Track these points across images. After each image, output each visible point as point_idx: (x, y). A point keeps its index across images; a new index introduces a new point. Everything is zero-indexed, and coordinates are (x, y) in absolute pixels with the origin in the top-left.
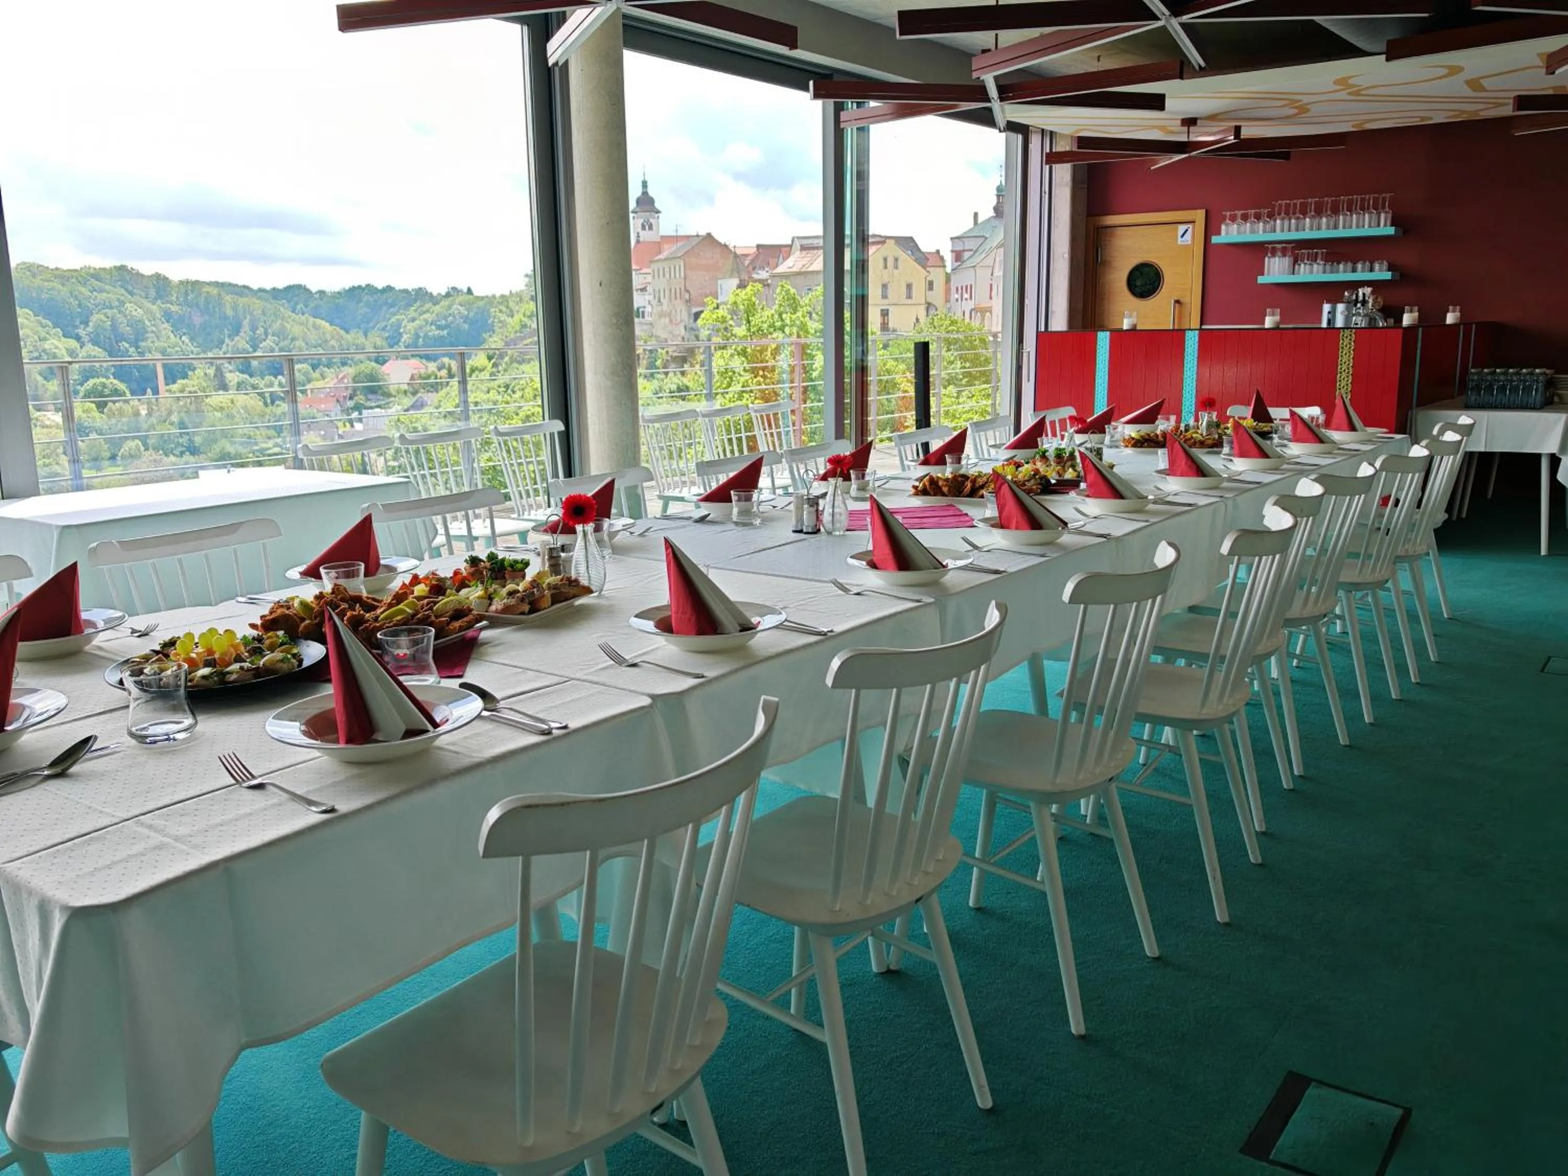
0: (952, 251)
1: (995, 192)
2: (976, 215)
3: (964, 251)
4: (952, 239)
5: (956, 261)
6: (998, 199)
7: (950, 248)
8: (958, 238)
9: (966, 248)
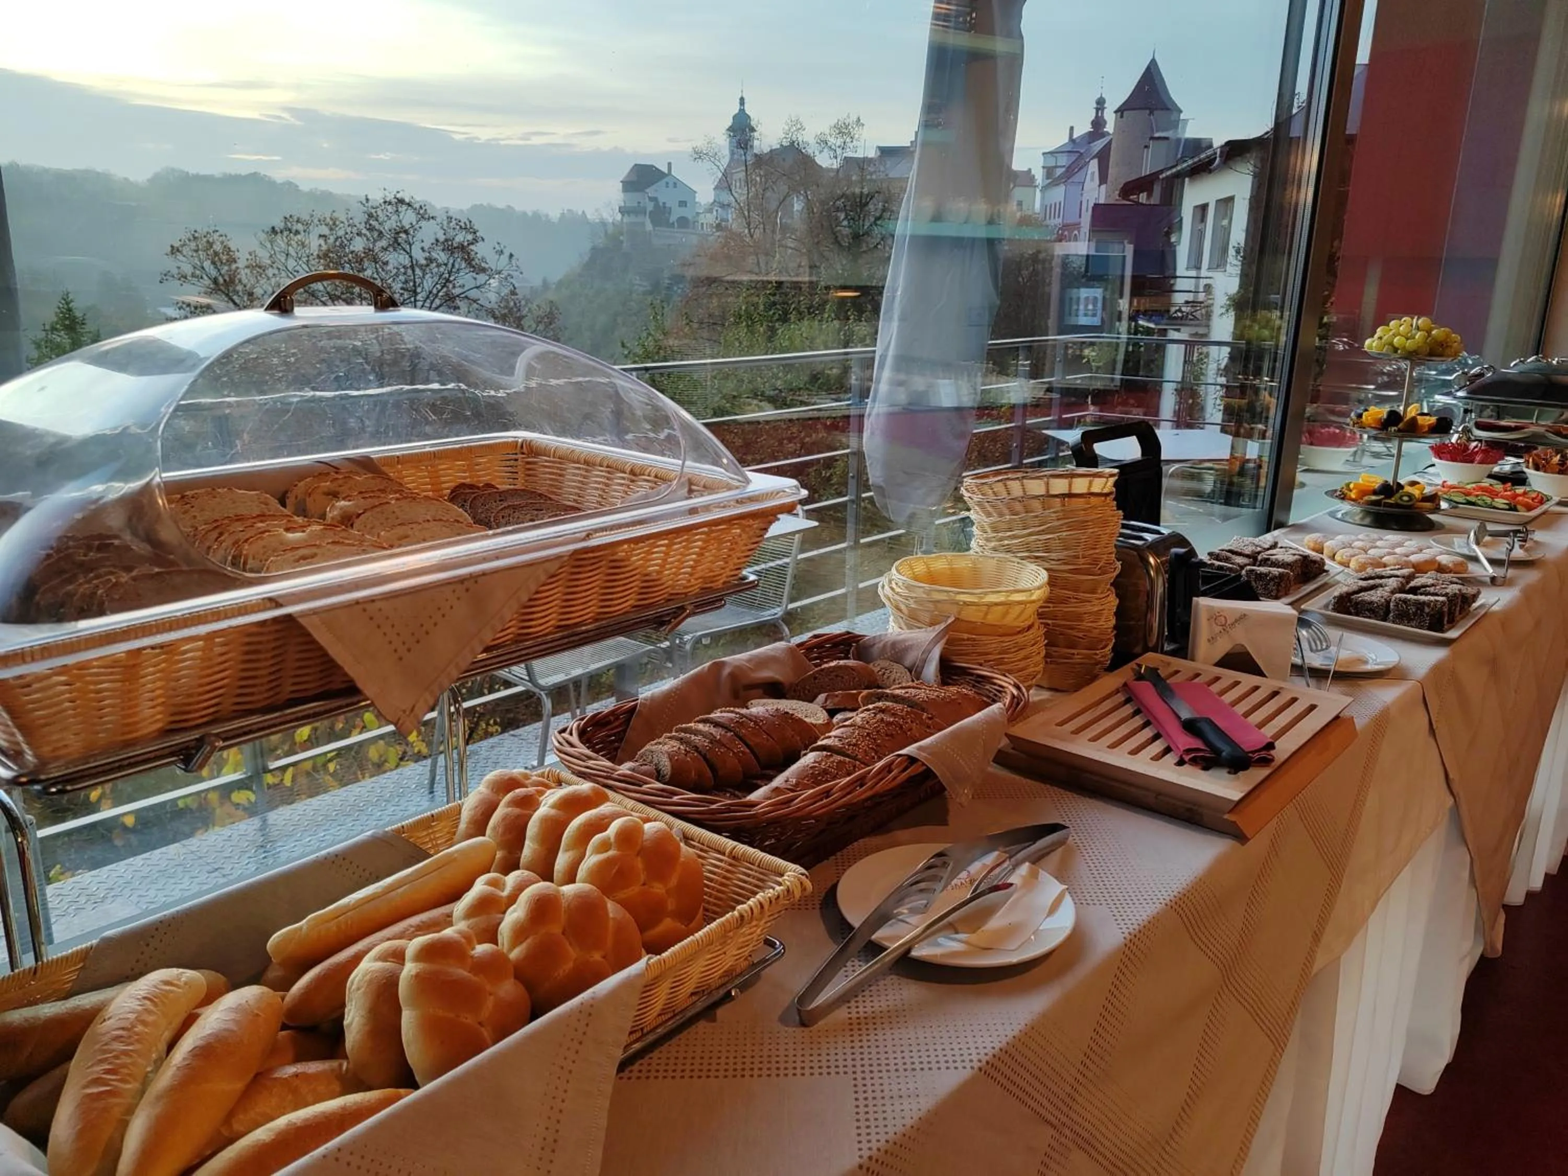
0: (1044, 167)
1: (1095, 106)
2: (1072, 129)
3: (1056, 167)
4: (1044, 154)
5: (1048, 178)
6: (1097, 113)
7: (1041, 164)
8: (1051, 153)
9: (1059, 164)
